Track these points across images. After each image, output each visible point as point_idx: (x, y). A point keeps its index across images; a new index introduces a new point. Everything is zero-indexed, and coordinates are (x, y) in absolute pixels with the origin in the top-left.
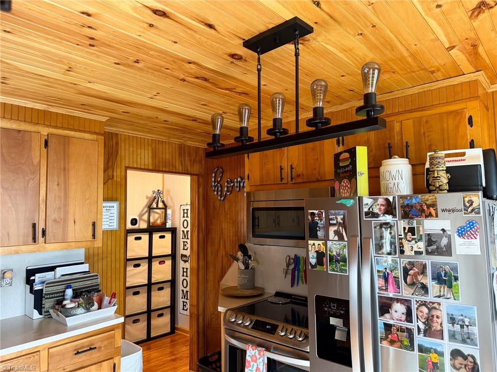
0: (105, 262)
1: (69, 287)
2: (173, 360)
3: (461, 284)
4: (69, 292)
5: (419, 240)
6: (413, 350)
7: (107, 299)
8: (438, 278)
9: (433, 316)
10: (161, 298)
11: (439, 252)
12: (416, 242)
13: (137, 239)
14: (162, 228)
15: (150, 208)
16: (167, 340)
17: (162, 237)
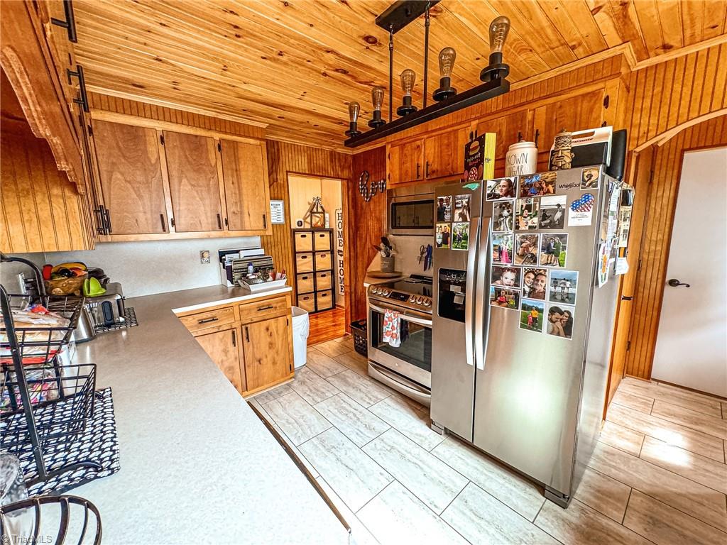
0: (276, 249)
1: (250, 264)
2: (335, 326)
3: (568, 254)
4: (251, 269)
5: (534, 216)
6: (518, 308)
7: (279, 275)
8: (547, 249)
9: (538, 280)
10: (324, 282)
11: (552, 225)
12: (531, 218)
13: (303, 236)
14: (322, 229)
15: (312, 212)
16: (330, 313)
17: (322, 236)
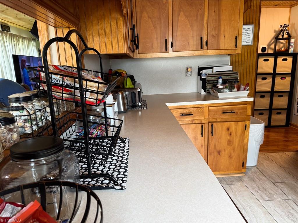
0: (242, 67)
1: (220, 77)
4: (220, 81)
10: (281, 102)
13: (265, 60)
14: (285, 53)
15: (277, 39)
17: (285, 60)
